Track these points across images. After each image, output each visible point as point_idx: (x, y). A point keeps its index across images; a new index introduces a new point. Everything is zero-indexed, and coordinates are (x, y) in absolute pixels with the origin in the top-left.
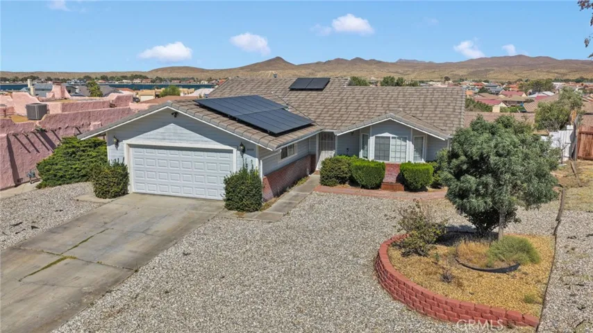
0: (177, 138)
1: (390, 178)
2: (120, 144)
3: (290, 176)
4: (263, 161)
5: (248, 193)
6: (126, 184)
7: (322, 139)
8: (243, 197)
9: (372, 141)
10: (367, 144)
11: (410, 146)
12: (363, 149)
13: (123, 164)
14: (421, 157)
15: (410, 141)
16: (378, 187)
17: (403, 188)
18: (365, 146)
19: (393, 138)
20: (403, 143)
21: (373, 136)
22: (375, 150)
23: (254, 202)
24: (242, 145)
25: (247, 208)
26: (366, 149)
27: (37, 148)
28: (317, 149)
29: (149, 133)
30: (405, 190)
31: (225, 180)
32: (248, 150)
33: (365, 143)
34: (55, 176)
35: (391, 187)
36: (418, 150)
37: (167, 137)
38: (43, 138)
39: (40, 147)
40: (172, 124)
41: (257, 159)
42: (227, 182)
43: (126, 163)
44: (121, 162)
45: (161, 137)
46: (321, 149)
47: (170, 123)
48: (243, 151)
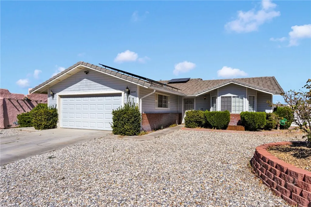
0: (87, 88)
1: (233, 122)
2: (55, 95)
3: (164, 120)
4: (142, 100)
5: (128, 120)
6: (56, 121)
7: (186, 104)
8: (125, 123)
9: (219, 100)
10: (215, 103)
11: (246, 101)
12: (213, 106)
13: (55, 109)
14: (254, 110)
15: (245, 98)
16: (225, 128)
17: (243, 128)
18: (215, 105)
19: (233, 97)
20: (241, 100)
21: (219, 96)
22: (221, 106)
23: (133, 128)
24: (127, 88)
25: (127, 133)
26: (214, 106)
27: (24, 109)
28: (183, 109)
29: (71, 87)
30: (245, 130)
31: (113, 112)
32: (132, 92)
33: (214, 101)
34: (25, 121)
35: (234, 128)
36: (251, 104)
37: (81, 89)
38: (29, 103)
39: (27, 109)
40: (85, 79)
41: (138, 98)
42: (114, 113)
43: (57, 108)
44: (54, 107)
45: (78, 89)
46: (185, 109)
47: (84, 79)
48: (129, 93)
